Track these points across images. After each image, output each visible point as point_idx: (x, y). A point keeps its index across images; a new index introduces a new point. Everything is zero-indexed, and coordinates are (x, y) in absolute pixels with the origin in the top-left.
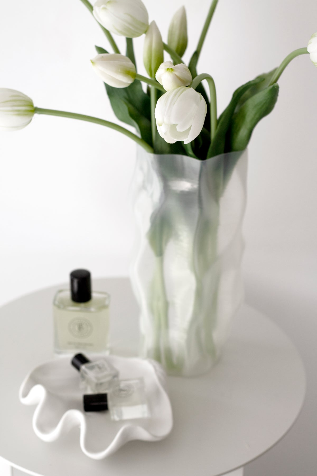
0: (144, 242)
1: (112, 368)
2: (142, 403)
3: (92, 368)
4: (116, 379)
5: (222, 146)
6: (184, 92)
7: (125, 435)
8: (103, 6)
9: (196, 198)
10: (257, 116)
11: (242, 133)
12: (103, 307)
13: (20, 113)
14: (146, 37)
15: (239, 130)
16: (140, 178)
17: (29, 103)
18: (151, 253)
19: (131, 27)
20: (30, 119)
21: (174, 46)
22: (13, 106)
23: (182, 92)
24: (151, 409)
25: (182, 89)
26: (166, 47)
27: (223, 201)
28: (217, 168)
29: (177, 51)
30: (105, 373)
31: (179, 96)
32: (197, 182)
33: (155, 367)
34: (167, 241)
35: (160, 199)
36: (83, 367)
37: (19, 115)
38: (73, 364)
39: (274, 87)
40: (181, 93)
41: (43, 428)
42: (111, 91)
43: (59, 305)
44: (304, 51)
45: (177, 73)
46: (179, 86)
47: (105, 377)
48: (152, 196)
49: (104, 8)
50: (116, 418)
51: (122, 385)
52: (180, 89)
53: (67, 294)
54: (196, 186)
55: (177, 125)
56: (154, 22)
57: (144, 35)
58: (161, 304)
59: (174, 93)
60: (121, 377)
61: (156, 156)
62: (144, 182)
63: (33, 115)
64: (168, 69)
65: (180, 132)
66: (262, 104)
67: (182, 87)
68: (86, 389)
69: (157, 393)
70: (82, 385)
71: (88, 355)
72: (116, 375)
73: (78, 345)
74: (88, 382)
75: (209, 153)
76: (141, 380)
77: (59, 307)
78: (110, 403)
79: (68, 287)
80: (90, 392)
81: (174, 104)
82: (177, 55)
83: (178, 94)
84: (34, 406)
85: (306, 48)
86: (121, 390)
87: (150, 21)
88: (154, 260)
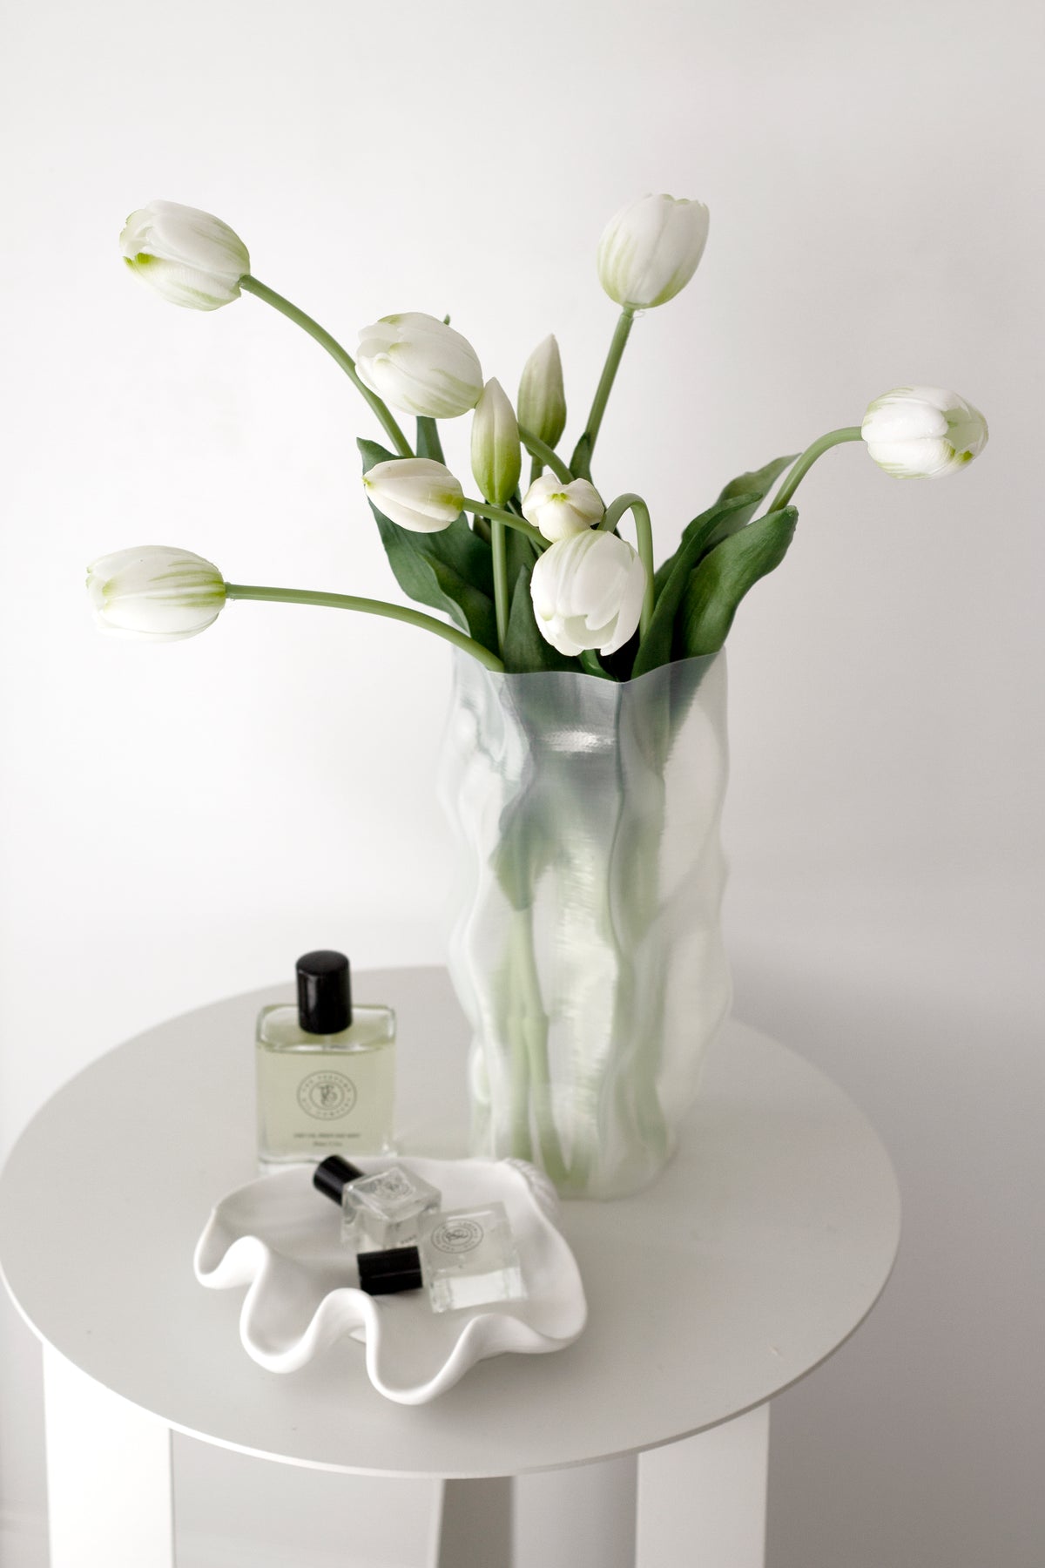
0: (485, 878)
1: (421, 1184)
2: (508, 1263)
3: (370, 1188)
4: (431, 1212)
5: (666, 646)
6: (595, 544)
7: (477, 1339)
8: (380, 355)
9: (612, 767)
10: (747, 576)
11: (713, 613)
12: (382, 1040)
13: (194, 601)
14: (477, 414)
15: (704, 608)
16: (466, 728)
17: (216, 578)
18: (503, 902)
19: (447, 398)
20: (214, 615)
21: (534, 425)
22: (179, 586)
23: (591, 542)
24: (527, 1278)
25: (589, 538)
26: (523, 435)
27: (671, 770)
28: (655, 697)
29: (542, 437)
30: (403, 1199)
31: (585, 551)
32: (612, 731)
33: (527, 1177)
34: (539, 872)
35: (523, 775)
36: (350, 1187)
37: (193, 605)
38: (319, 1183)
39: (785, 514)
40: (588, 546)
41: (266, 1339)
42: (391, 534)
43: (271, 1042)
44: (854, 434)
45: (574, 504)
46: (579, 530)
47: (405, 1205)
48: (502, 765)
49: (384, 361)
50: (437, 1308)
51: (452, 1225)
52: (585, 536)
53: (292, 1014)
54: (609, 741)
55: (586, 616)
56: (494, 381)
57: (472, 411)
58: (529, 1024)
59: (572, 545)
60: (446, 1204)
61: (509, 676)
62: (479, 734)
63: (222, 604)
64: (555, 495)
65: (593, 631)
66: (759, 549)
67: (587, 531)
68: (358, 1241)
69: (540, 1237)
70: (347, 1232)
71: (353, 1159)
72: (433, 1204)
73: (319, 1139)
74: (365, 1223)
75: (636, 664)
76: (499, 1208)
77: (270, 1046)
78: (425, 1269)
79: (293, 996)
80: (370, 1246)
81: (576, 572)
82: (542, 443)
83: (582, 548)
84: (243, 1289)
85: (859, 429)
86: (451, 1236)
87: (486, 379)
88: (513, 917)
